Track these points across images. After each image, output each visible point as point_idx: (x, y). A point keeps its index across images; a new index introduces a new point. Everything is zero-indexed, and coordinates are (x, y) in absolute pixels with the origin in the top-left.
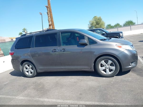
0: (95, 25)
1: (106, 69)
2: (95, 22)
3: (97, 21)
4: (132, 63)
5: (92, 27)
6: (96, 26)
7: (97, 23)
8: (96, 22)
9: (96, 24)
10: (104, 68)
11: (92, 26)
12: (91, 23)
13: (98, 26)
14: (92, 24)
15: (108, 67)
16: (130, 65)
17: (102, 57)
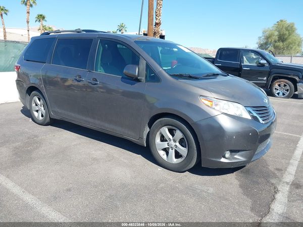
0: (275, 42)
1: (169, 148)
2: (276, 33)
3: (282, 33)
4: (233, 151)
5: (266, 44)
6: (278, 44)
7: (282, 38)
8: (280, 34)
9: (277, 38)
10: (165, 145)
11: (266, 42)
12: (267, 34)
13: (280, 44)
14: (268, 38)
15: (173, 146)
16: (224, 157)
17: (164, 119)
